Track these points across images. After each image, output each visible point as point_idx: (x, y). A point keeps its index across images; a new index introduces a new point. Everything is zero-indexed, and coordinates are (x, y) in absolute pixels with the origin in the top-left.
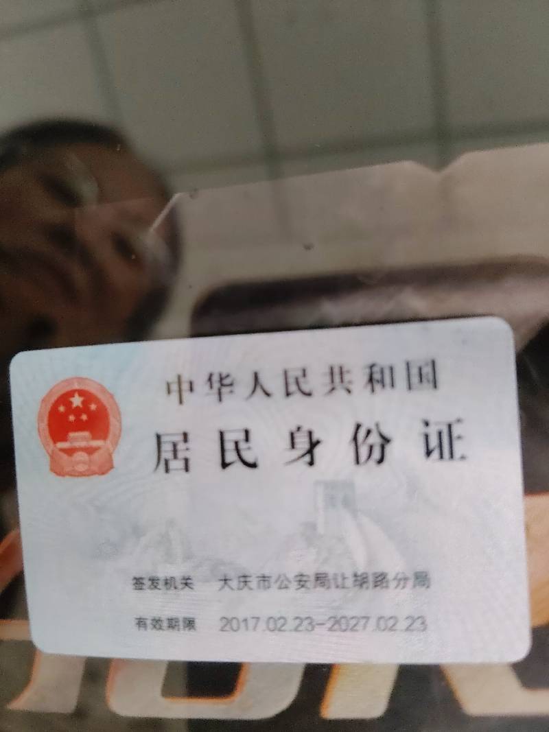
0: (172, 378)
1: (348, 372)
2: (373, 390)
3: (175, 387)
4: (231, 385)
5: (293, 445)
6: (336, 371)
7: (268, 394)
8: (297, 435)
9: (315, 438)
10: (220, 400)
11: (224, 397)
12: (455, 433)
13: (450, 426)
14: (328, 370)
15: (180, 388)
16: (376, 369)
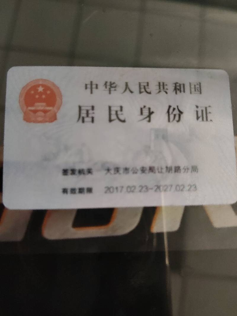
0: (88, 82)
1: (166, 85)
2: (176, 93)
3: (89, 86)
4: (115, 87)
5: (142, 113)
6: (161, 84)
7: (132, 92)
8: (144, 109)
9: (151, 110)
10: (110, 93)
11: (112, 92)
12: (208, 111)
13: (206, 108)
14: (158, 84)
15: (91, 87)
16: (178, 85)
